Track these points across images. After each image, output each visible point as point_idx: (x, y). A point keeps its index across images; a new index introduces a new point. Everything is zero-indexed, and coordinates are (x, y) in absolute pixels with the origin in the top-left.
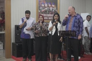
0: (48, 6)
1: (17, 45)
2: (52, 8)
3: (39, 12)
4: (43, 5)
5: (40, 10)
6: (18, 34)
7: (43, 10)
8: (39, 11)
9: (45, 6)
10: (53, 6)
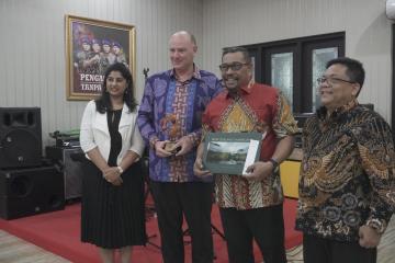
0: (102, 50)
1: (8, 176)
2: (114, 57)
3: (75, 68)
4: (87, 47)
5: (77, 60)
6: (9, 140)
7: (87, 62)
8: (76, 65)
9: (92, 49)
10: (117, 50)
